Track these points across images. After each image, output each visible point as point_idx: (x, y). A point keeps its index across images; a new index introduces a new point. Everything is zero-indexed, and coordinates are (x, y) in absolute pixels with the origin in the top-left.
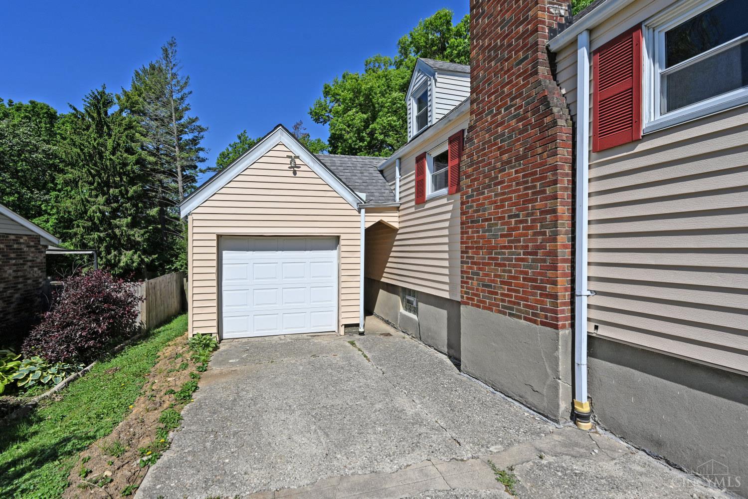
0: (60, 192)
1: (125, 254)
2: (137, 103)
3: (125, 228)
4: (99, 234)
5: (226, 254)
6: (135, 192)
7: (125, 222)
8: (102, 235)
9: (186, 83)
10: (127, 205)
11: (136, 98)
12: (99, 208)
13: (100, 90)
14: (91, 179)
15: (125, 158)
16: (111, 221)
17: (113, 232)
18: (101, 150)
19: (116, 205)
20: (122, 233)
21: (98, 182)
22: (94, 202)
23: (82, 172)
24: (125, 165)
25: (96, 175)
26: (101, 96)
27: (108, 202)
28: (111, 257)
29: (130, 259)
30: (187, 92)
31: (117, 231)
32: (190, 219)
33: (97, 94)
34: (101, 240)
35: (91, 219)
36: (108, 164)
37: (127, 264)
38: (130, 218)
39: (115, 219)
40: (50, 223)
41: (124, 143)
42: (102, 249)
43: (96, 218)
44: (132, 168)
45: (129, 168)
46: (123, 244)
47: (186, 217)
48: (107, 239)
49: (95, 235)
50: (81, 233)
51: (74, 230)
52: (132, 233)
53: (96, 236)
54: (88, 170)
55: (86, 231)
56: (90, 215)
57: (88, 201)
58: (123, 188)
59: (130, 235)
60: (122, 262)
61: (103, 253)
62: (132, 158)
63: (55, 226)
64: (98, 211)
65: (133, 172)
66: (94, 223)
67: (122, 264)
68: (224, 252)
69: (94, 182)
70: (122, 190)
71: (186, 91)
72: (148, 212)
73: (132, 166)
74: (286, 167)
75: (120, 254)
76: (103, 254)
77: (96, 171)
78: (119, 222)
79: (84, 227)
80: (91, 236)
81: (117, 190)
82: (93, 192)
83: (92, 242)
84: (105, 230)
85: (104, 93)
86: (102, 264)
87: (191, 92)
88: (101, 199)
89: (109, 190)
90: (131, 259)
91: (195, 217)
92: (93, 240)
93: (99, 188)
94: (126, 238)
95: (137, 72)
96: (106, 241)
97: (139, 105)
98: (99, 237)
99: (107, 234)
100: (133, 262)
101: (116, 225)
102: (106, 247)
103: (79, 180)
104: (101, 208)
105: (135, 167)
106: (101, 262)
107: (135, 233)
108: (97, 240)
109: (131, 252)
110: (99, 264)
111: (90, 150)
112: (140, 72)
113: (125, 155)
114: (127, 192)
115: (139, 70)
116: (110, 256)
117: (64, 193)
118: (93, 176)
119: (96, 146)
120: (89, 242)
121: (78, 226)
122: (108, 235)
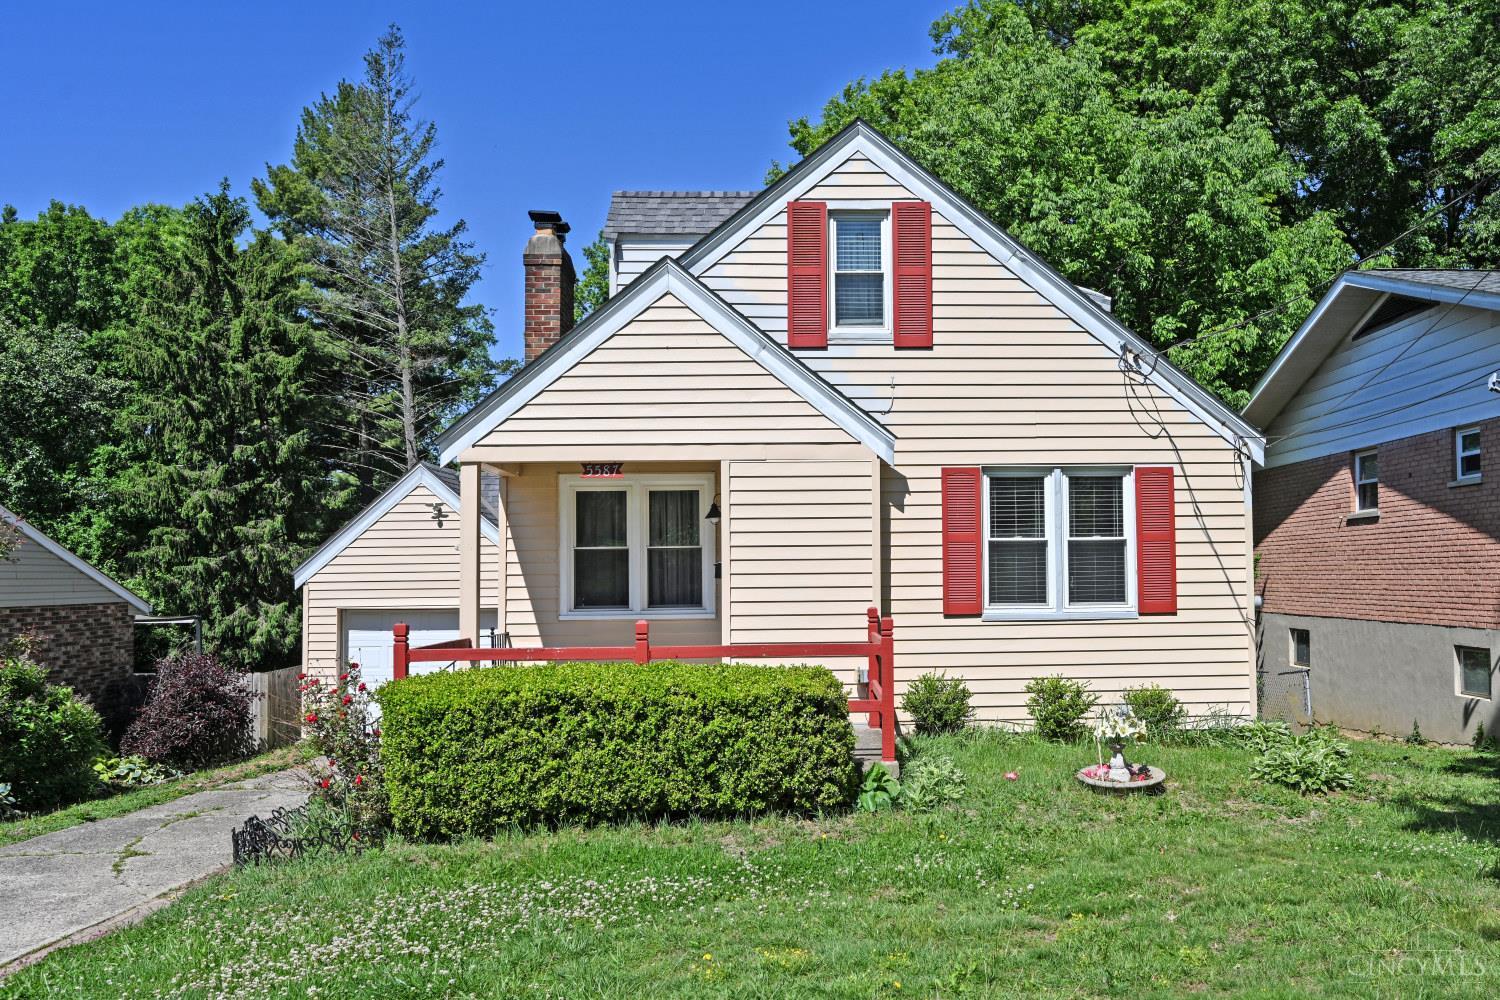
0: (117, 445)
1: (267, 613)
2: (304, 198)
3: (266, 546)
4: (205, 560)
5: (353, 635)
6: (293, 451)
7: (266, 530)
8: (213, 563)
9: (427, 141)
10: (272, 485)
11: (304, 185)
12: (207, 497)
13: (216, 192)
14: (190, 422)
15: (272, 366)
16: (236, 528)
17: (240, 556)
18: (216, 350)
19: (247, 486)
20: (261, 557)
21: (208, 431)
22: (197, 481)
23: (171, 405)
24: (270, 381)
25: (203, 415)
26: (218, 208)
27: (229, 479)
28: (234, 620)
29: (279, 626)
30: (429, 166)
31: (248, 553)
32: (305, 588)
33: (208, 206)
34: (210, 575)
35: (188, 523)
36: (231, 385)
37: (270, 639)
38: (279, 518)
39: (244, 523)
40: (95, 530)
41: (268, 324)
42: (213, 599)
43: (200, 522)
44: (286, 391)
45: (279, 390)
46: (262, 588)
47: (301, 588)
48: (224, 574)
49: (199, 564)
50: (167, 557)
51: (151, 552)
52: (284, 557)
53: (200, 567)
54: (186, 403)
55: (177, 554)
56: (187, 515)
57: (184, 481)
58: (263, 443)
59: (279, 563)
60: (258, 632)
61: (215, 610)
62: (287, 364)
63: (107, 536)
64: (205, 505)
65: (289, 399)
66: (197, 534)
67: (257, 639)
68: (351, 632)
69: (198, 430)
70: (260, 448)
71: (426, 162)
72: (323, 501)
73: (285, 385)
74: (429, 517)
75: (255, 612)
76: (216, 612)
77: (204, 403)
78: (253, 531)
79: (173, 545)
80: (188, 568)
81: (250, 449)
82: (195, 453)
83: (191, 583)
84: (222, 550)
85: (224, 199)
86: (213, 638)
87: (440, 163)
88: (214, 472)
89: (233, 450)
90: (281, 626)
91: (312, 587)
92: (194, 575)
93: (209, 446)
94: (269, 572)
95: (308, 112)
96: (222, 579)
97: (310, 203)
98: (207, 567)
99: (224, 561)
100: (285, 634)
101: (246, 537)
102: (223, 595)
103: (165, 425)
104: (211, 496)
105: (294, 386)
106: (210, 634)
107: (290, 556)
108: (202, 578)
109: (279, 608)
110: (206, 638)
111: (192, 354)
112: (315, 113)
113: (272, 356)
114: (274, 451)
115: (311, 108)
116: (231, 617)
117: (128, 447)
118: (197, 417)
119: (204, 343)
120: (184, 583)
121: (160, 542)
122: (226, 565)
